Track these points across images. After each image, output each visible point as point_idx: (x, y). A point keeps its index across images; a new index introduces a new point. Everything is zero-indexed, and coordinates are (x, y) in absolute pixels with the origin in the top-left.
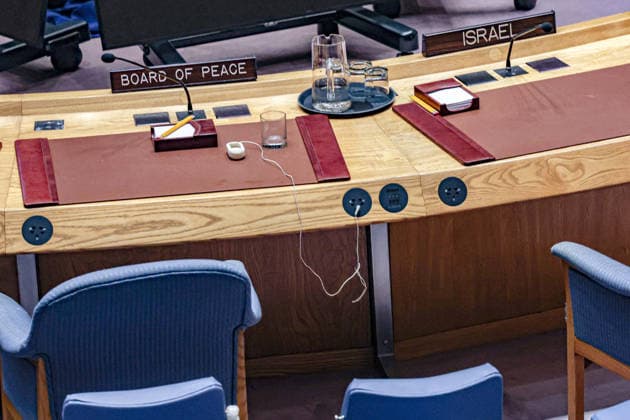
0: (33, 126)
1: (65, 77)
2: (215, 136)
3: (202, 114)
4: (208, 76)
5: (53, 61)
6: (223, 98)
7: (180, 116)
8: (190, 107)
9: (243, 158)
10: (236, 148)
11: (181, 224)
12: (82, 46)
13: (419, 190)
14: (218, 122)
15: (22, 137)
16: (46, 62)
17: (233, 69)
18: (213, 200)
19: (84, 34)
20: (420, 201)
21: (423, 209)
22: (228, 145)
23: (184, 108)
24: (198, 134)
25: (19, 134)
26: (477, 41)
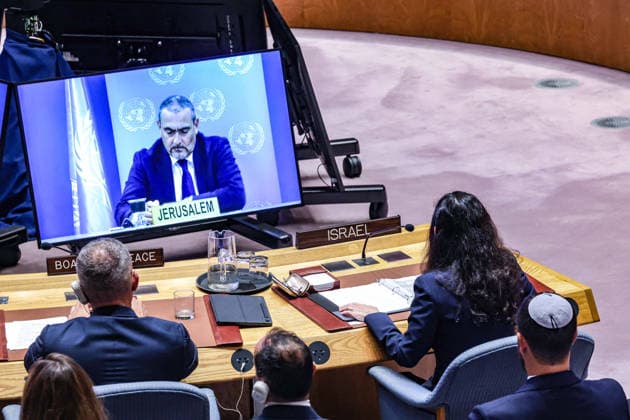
17: (145, 257)
19: (23, 238)
26: (339, 237)
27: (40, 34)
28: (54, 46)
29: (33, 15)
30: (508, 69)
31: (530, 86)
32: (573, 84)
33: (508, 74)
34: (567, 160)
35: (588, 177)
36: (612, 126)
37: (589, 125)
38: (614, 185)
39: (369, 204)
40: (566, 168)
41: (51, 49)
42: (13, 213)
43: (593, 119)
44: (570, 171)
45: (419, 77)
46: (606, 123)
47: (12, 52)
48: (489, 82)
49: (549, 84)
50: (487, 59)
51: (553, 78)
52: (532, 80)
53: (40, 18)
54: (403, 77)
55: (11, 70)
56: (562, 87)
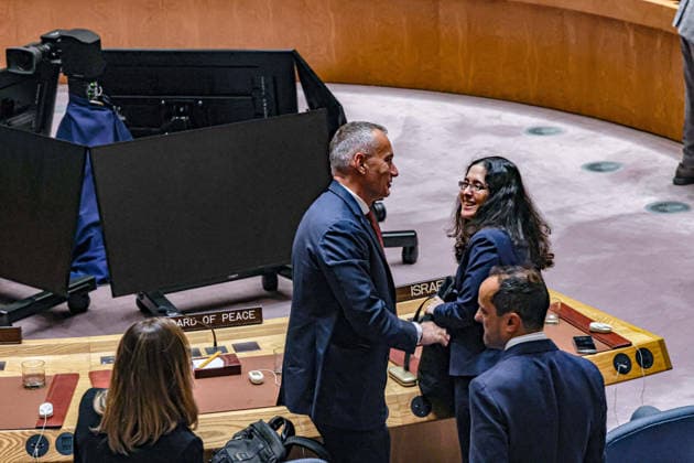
0: (99, 360)
1: (78, 317)
2: (239, 367)
3: (224, 349)
4: (227, 320)
5: (69, 305)
6: (238, 337)
7: (210, 352)
8: (215, 344)
9: (261, 383)
10: (257, 376)
11: (222, 434)
12: (91, 294)
13: (396, 406)
14: (240, 355)
15: (94, 369)
16: (64, 306)
17: (246, 315)
18: (246, 415)
19: (93, 285)
20: (398, 414)
21: (400, 420)
22: (251, 374)
23: (212, 345)
24: (227, 365)
25: (91, 367)
26: (421, 292)
27: (100, 99)
28: (112, 109)
29: (93, 81)
30: (499, 118)
31: (519, 134)
32: (558, 131)
33: (497, 122)
34: (568, 203)
35: (590, 219)
36: (600, 170)
37: (579, 170)
38: (614, 226)
39: (401, 249)
40: (569, 210)
41: (109, 111)
42: (79, 261)
43: (582, 163)
44: (573, 212)
45: (418, 127)
46: (594, 167)
47: (74, 114)
48: (484, 130)
49: (536, 131)
50: (478, 109)
51: (540, 125)
52: (520, 128)
53: (99, 84)
54: (404, 126)
55: (74, 131)
56: (549, 134)
